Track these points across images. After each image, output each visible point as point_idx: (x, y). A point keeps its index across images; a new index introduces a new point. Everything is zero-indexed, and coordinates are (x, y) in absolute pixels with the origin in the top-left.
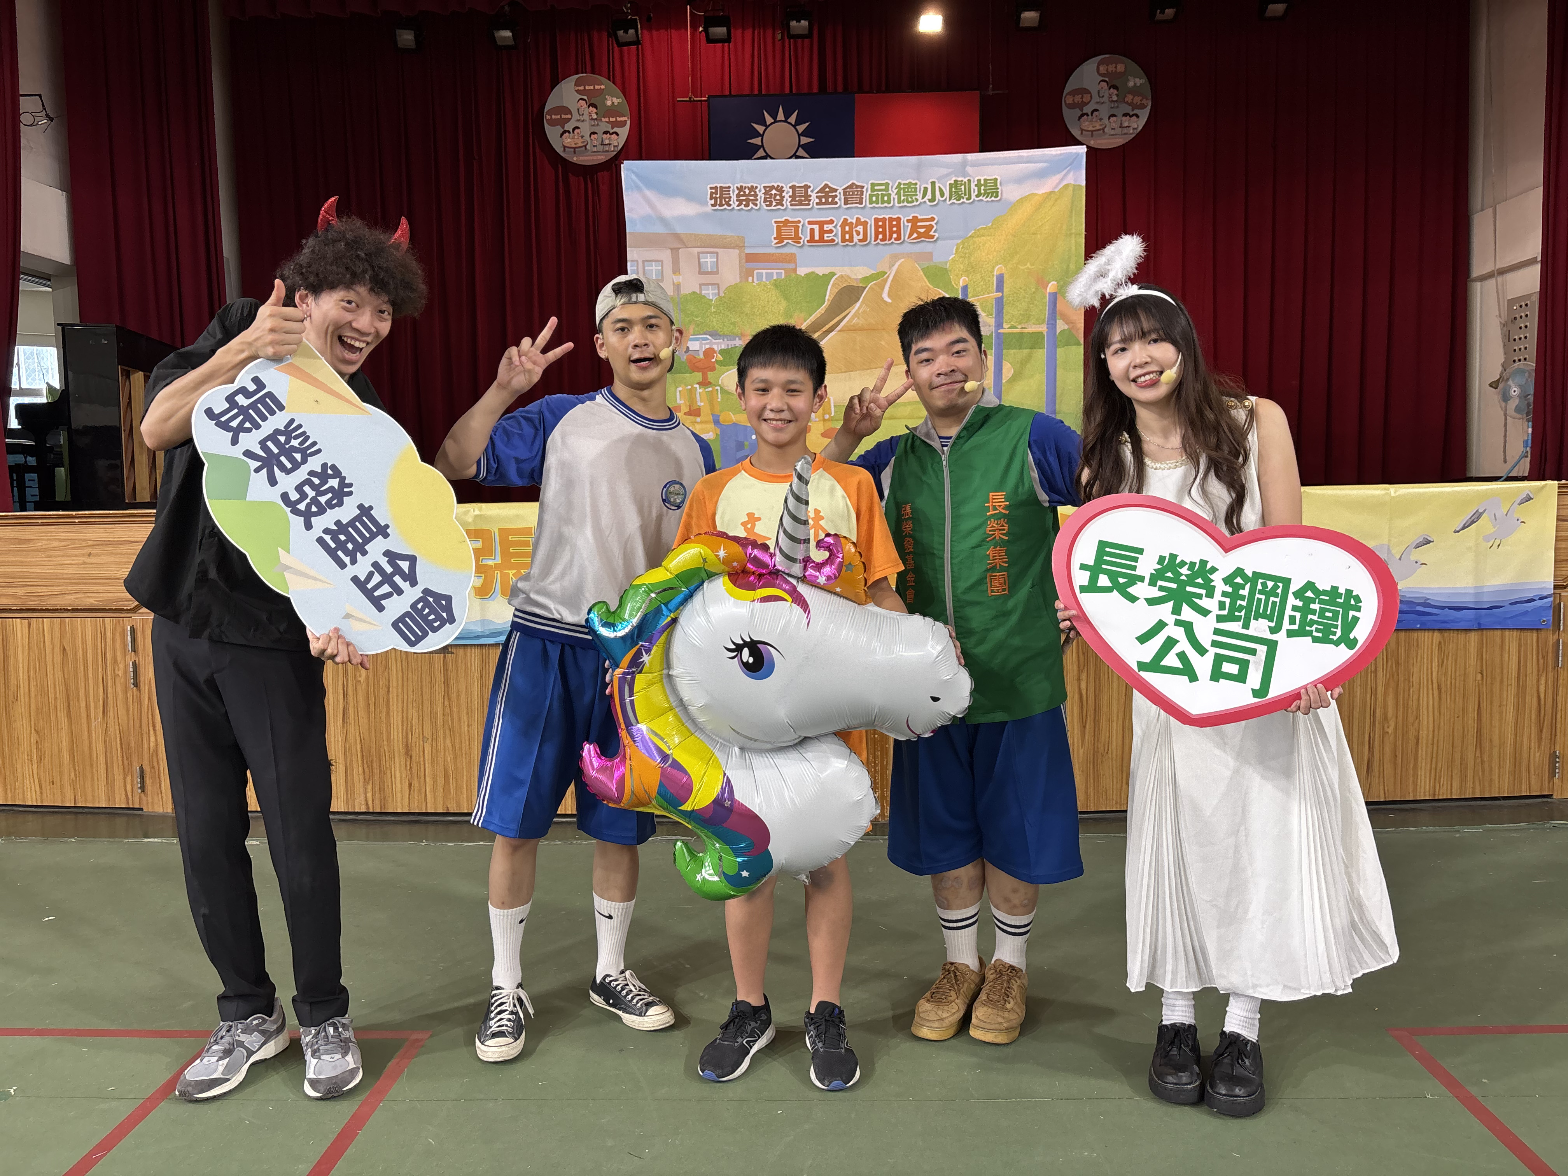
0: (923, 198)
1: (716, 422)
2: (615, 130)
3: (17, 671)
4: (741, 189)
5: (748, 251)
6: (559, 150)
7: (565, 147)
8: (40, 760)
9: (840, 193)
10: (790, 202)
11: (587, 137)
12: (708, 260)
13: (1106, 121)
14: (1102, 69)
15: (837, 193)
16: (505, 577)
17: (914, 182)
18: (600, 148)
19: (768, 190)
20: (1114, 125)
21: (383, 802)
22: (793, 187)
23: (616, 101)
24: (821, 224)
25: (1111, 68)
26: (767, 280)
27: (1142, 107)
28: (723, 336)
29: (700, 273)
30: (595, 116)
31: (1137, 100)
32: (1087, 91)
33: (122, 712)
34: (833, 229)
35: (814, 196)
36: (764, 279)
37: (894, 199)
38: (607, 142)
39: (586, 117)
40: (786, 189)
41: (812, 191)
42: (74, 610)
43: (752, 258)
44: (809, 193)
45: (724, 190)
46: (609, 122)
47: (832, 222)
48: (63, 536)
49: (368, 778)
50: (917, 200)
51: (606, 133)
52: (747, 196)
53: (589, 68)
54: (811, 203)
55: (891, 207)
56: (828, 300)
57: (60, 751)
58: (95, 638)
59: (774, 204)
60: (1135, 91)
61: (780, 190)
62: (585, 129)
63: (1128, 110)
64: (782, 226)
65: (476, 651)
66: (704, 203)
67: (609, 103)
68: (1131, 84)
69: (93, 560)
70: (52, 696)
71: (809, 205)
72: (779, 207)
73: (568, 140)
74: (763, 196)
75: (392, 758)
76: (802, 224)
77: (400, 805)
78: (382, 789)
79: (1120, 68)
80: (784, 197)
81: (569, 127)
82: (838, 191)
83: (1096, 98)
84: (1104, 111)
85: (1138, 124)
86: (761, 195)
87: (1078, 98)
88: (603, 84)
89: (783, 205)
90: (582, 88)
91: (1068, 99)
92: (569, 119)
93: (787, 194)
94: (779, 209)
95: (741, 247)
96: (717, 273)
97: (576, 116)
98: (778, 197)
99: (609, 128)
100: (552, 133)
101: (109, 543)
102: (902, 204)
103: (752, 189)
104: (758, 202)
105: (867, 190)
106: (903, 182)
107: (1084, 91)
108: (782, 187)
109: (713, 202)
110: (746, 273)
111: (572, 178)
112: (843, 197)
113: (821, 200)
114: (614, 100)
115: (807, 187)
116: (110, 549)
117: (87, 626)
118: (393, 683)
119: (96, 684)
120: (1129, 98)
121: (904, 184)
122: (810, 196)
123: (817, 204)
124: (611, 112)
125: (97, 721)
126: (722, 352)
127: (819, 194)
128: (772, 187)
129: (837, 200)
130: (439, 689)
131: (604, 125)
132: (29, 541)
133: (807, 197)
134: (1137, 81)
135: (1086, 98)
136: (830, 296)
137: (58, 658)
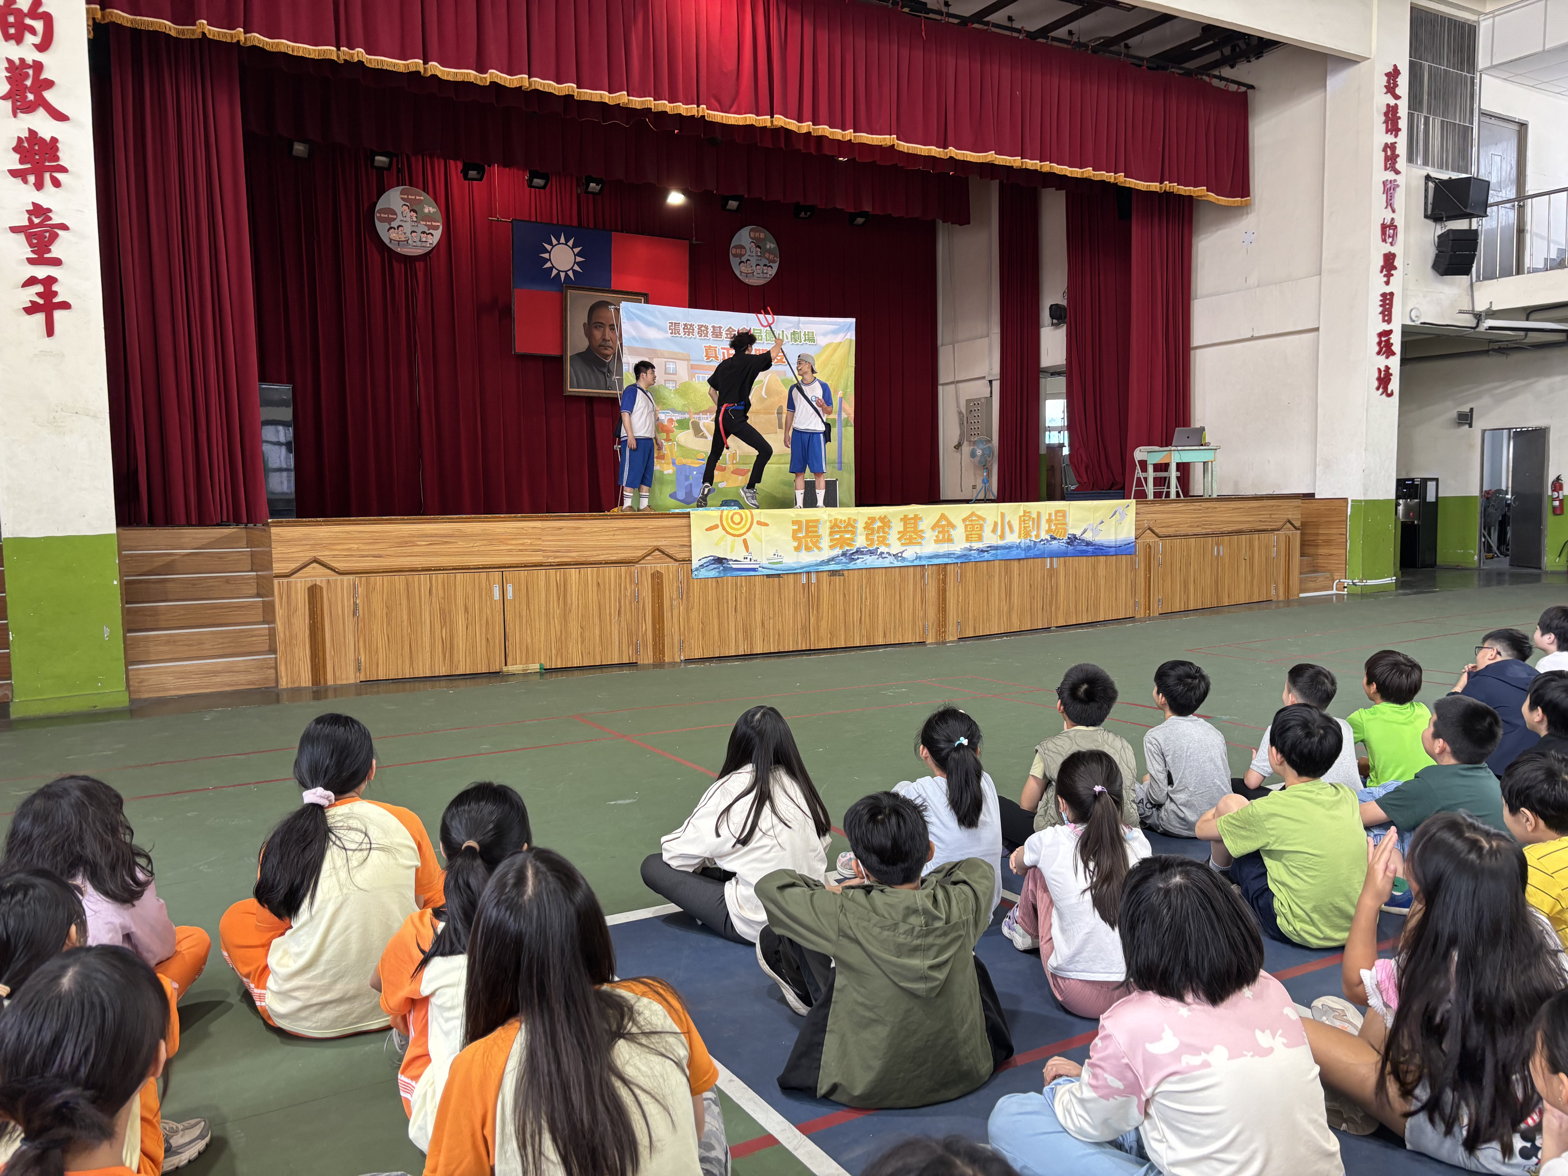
1: (674, 464)
2: (431, 231)
3: (571, 595)
4: (685, 325)
5: (692, 362)
6: (387, 241)
7: (391, 240)
8: (582, 642)
10: (712, 335)
11: (408, 234)
12: (671, 366)
13: (754, 267)
14: (752, 235)
16: (806, 541)
18: (419, 244)
19: (700, 327)
20: (759, 271)
21: (752, 648)
22: (713, 327)
23: (432, 210)
25: (757, 234)
27: (774, 262)
28: (679, 412)
29: (666, 373)
30: (415, 219)
31: (771, 257)
32: (744, 248)
33: (628, 615)
35: (724, 332)
38: (424, 239)
39: (408, 219)
40: (710, 327)
42: (606, 563)
43: (693, 367)
45: (677, 324)
46: (426, 225)
48: (600, 525)
49: (745, 638)
51: (423, 232)
52: (688, 329)
53: (407, 182)
57: (594, 637)
58: (615, 577)
59: (703, 335)
60: (770, 251)
61: (707, 328)
62: (407, 228)
63: (767, 262)
64: (708, 349)
65: (792, 576)
66: (666, 332)
67: (426, 211)
68: (768, 246)
69: (615, 537)
70: (590, 608)
72: (706, 337)
73: (393, 235)
75: (756, 628)
77: (758, 650)
78: (751, 643)
79: (762, 235)
80: (708, 332)
81: (394, 224)
83: (748, 253)
84: (753, 261)
85: (772, 272)
86: (696, 330)
87: (738, 251)
88: (423, 197)
89: (708, 337)
90: (406, 197)
91: (733, 251)
92: (394, 219)
93: (710, 330)
95: (688, 360)
96: (675, 374)
97: (400, 217)
98: (705, 332)
99: (426, 229)
100: (381, 228)
101: (624, 529)
103: (691, 326)
107: (742, 247)
110: (692, 376)
111: (395, 263)
114: (430, 209)
115: (720, 327)
116: (625, 532)
117: (612, 571)
118: (757, 593)
119: (615, 601)
120: (767, 255)
124: (428, 218)
125: (615, 619)
126: (678, 421)
128: (702, 326)
130: (777, 596)
131: (422, 227)
132: (581, 528)
133: (721, 333)
134: (771, 245)
135: (743, 252)
137: (595, 589)
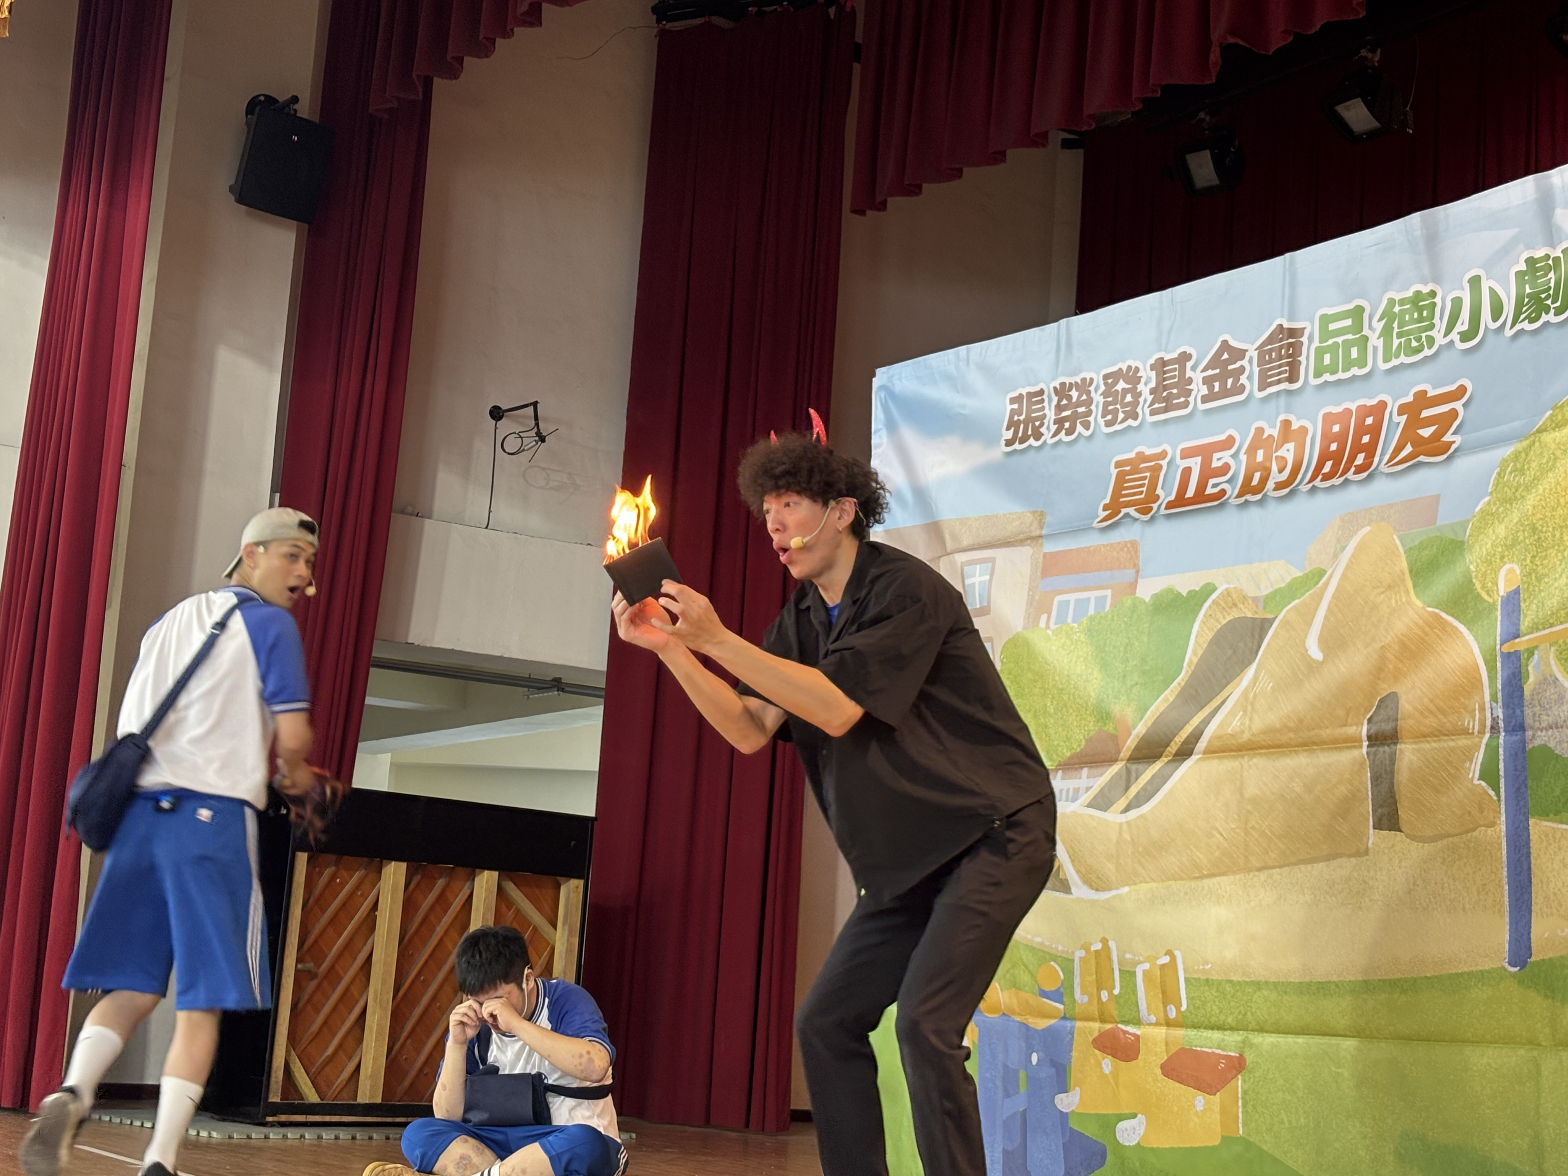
0: (1448, 332)
4: (1062, 391)
5: (1047, 547)
9: (1250, 361)
10: (1151, 405)
15: (1245, 362)
17: (1426, 290)
19: (1112, 382)
22: (1158, 365)
24: (1206, 452)
26: (1074, 621)
34: (1232, 462)
35: (1197, 377)
36: (1069, 620)
37: (1375, 348)
40: (1145, 371)
41: (1193, 368)
43: (1049, 566)
44: (1189, 373)
45: (1033, 400)
47: (1229, 443)
50: (1431, 341)
52: (1073, 407)
54: (1191, 399)
55: (1368, 376)
56: (1191, 661)
59: (1121, 416)
61: (1134, 377)
64: (1125, 474)
66: (993, 442)
71: (1186, 405)
72: (1130, 422)
74: (1101, 400)
76: (1167, 460)
80: (1140, 394)
82: (1248, 355)
86: (1098, 399)
89: (1136, 419)
93: (1146, 386)
94: (1129, 427)
95: (1035, 539)
98: (1129, 398)
102: (1395, 362)
103: (1082, 386)
104: (1091, 419)
105: (1311, 339)
106: (1397, 297)
108: (1137, 369)
109: (1009, 435)
110: (1039, 605)
112: (1256, 370)
113: (1211, 388)
115: (1184, 358)
121: (1402, 302)
122: (1190, 381)
123: (1205, 399)
127: (1210, 372)
128: (1120, 374)
129: (1243, 379)
136: (1195, 653)
